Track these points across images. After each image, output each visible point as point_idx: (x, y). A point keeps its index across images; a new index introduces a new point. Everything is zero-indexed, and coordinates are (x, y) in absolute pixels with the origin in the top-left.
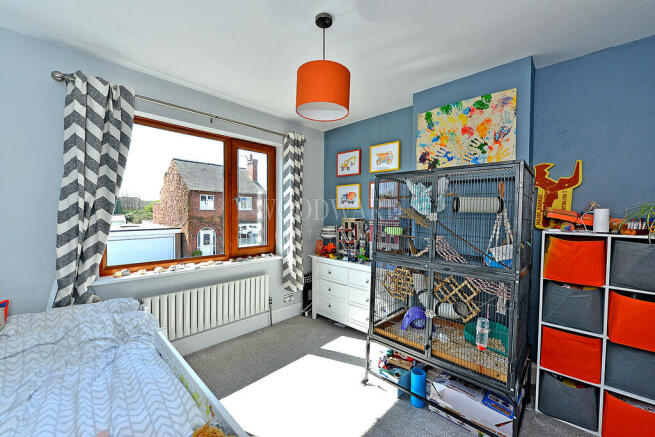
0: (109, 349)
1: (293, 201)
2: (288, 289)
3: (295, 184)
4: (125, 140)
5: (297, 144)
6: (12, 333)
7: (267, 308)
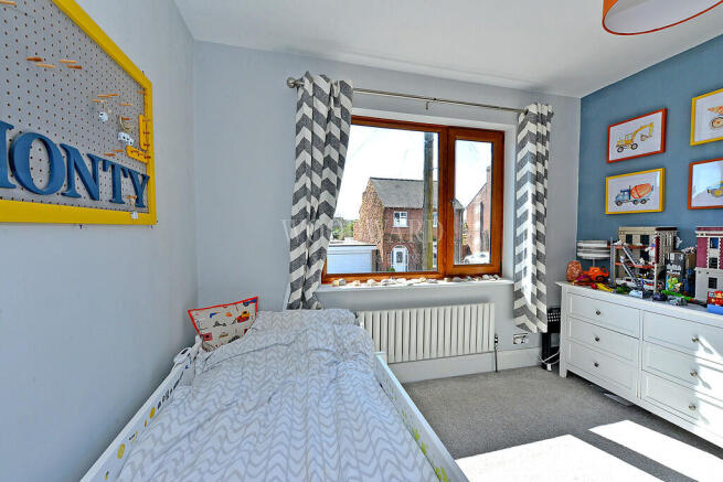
0: (330, 364)
1: (534, 202)
2: (523, 326)
3: (537, 178)
4: (344, 139)
5: (541, 119)
6: (259, 328)
7: (492, 349)
